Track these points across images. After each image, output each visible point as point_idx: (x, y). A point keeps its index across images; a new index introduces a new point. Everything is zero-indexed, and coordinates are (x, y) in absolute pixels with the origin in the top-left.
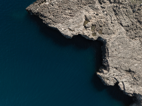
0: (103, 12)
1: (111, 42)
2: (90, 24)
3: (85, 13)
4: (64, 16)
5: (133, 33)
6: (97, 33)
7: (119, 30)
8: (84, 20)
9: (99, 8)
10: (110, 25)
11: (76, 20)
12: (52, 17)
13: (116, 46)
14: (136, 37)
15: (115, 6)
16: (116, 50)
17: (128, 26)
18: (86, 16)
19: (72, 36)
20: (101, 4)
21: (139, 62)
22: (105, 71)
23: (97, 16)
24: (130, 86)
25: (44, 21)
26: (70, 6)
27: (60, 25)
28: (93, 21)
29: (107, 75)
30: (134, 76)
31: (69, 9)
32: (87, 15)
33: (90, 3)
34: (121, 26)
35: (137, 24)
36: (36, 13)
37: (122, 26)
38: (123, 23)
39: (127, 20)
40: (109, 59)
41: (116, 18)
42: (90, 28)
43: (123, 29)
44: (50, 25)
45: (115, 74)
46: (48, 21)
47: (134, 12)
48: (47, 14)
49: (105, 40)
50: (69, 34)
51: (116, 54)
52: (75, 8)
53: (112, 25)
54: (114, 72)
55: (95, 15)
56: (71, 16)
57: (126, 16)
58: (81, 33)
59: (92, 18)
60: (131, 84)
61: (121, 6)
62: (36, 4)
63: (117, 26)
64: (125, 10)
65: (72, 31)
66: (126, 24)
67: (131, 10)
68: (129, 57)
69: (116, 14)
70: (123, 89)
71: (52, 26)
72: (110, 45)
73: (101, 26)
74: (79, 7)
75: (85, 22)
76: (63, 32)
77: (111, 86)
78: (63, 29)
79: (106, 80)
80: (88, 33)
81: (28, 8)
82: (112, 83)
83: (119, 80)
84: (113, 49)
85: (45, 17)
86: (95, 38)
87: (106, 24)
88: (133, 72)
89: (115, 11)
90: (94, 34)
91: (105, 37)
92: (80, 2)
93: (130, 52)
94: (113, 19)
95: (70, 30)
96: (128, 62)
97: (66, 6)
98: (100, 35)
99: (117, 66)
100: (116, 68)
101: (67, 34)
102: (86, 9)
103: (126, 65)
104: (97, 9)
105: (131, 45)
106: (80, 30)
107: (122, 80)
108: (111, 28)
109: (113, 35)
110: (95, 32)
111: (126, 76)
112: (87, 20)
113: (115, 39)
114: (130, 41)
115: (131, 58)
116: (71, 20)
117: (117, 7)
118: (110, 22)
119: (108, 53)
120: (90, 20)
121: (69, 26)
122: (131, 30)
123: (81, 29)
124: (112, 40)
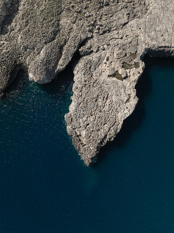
0: (104, 50)
1: (150, 42)
2: (121, 71)
3: (104, 77)
4: (106, 108)
5: (139, 9)
6: (135, 60)
7: (133, 29)
8: (114, 79)
9: (98, 55)
10: (126, 41)
11: (114, 91)
12: (106, 127)
13: (156, 35)
14: (144, 4)
15: (97, 31)
16: (162, 35)
17: (129, 14)
18: (109, 76)
19: (137, 98)
20: (92, 51)
23: (110, 60)
25: (110, 139)
27: (119, 115)
28: (117, 66)
31: (96, 101)
32: (108, 73)
33: (90, 68)
34: (127, 25)
35: (126, 1)
36: (97, 150)
37: (127, 23)
38: (123, 22)
39: (120, 15)
41: (116, 32)
42: (128, 71)
43: (133, 22)
44: (118, 131)
46: (112, 132)
48: (102, 134)
49: (146, 50)
50: (134, 102)
51: (169, 35)
52: (95, 91)
53: (124, 38)
55: (108, 63)
56: (107, 99)
57: (114, 17)
58: (134, 84)
59: (112, 66)
61: (99, 23)
62: (82, 151)
63: (127, 30)
64: (104, 17)
65: (130, 97)
66: (126, 17)
67: (105, 8)
69: (109, 31)
71: (120, 127)
72: (154, 44)
73: (126, 55)
74: (95, 85)
75: (118, 78)
78: (126, 111)
80: (135, 74)
81: (87, 163)
84: (161, 39)
85: (105, 136)
86: (142, 65)
87: (123, 47)
89: (104, 32)
90: (137, 65)
91: (141, 51)
92: (87, 83)
93: (167, 14)
94: (116, 36)
95: (128, 100)
97: (91, 105)
98: (138, 58)
101: (134, 106)
102: (98, 74)
104: (100, 59)
105: (157, 13)
106: (129, 86)
108: (129, 40)
109: (139, 38)
110: (133, 63)
112: (115, 75)
113: (146, 36)
114: (151, 13)
116: (114, 98)
117: (99, 29)
118: (120, 41)
119: (165, 47)
120: (116, 70)
121: (122, 101)
122: (135, 10)
123: (129, 84)
124: (148, 40)
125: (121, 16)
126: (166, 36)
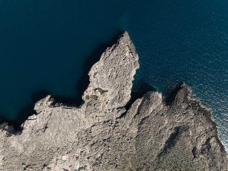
0: (109, 109)
1: (77, 112)
2: (99, 94)
3: (110, 91)
5: (83, 136)
6: (88, 101)
7: (88, 122)
8: (103, 89)
9: (114, 106)
10: (94, 114)
11: (105, 81)
12: (112, 57)
13: (73, 117)
14: (79, 139)
15: (113, 122)
17: (90, 132)
18: (107, 91)
19: (90, 75)
20: (117, 109)
21: (53, 138)
22: (49, 103)
23: (105, 102)
24: (31, 125)
25: (110, 49)
26: (119, 77)
27: (102, 64)
28: (101, 98)
29: (45, 104)
30: (40, 131)
31: (117, 75)
32: (108, 93)
33: (119, 98)
34: (92, 125)
35: (91, 142)
36: (119, 42)
38: (95, 127)
39: (97, 132)
40: (60, 109)
41: (100, 121)
42: (94, 94)
43: (88, 126)
44: (103, 54)
45: (45, 112)
46: (108, 53)
47: (104, 140)
48: (115, 53)
49: (80, 108)
50: (92, 72)
51: (64, 116)
53: (95, 116)
54: (47, 111)
55: (107, 101)
56: (110, 76)
57: (101, 131)
58: (90, 84)
59: (104, 98)
60: (33, 127)
61: (111, 128)
62: (129, 42)
63: (92, 122)
64: (107, 131)
65: (94, 76)
66: (93, 131)
67: (106, 138)
68: (60, 128)
69: (104, 122)
70: (29, 118)
71: (102, 56)
72: (75, 111)
73: (94, 105)
74: (117, 86)
75: (101, 89)
76: (94, 66)
77: (34, 106)
78: (97, 66)
79: (40, 102)
80: (89, 92)
81: (126, 34)
82: (36, 108)
83: (38, 116)
84: (70, 114)
85: (113, 50)
86: (84, 97)
87: (96, 110)
88: (44, 131)
89: (108, 121)
90: (88, 97)
91: (84, 107)
92: (122, 88)
93: (64, 130)
94: (100, 118)
95: (96, 74)
96: (55, 126)
97: (121, 73)
98: (86, 103)
99: (52, 116)
100: (51, 115)
101: (92, 69)
102: (114, 93)
103: (52, 125)
104: (112, 103)
106: (94, 83)
107: (38, 118)
108: (91, 115)
109: (84, 116)
110: (90, 99)
111: (41, 123)
112: (103, 92)
113: (79, 117)
115: (59, 131)
116: (105, 76)
117: (112, 124)
118: (98, 114)
121: (99, 73)
122: (86, 135)
124: (78, 114)
125: (95, 131)
126: (66, 115)
